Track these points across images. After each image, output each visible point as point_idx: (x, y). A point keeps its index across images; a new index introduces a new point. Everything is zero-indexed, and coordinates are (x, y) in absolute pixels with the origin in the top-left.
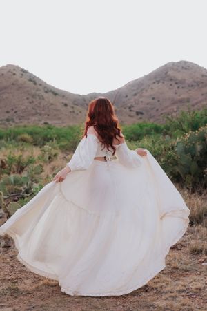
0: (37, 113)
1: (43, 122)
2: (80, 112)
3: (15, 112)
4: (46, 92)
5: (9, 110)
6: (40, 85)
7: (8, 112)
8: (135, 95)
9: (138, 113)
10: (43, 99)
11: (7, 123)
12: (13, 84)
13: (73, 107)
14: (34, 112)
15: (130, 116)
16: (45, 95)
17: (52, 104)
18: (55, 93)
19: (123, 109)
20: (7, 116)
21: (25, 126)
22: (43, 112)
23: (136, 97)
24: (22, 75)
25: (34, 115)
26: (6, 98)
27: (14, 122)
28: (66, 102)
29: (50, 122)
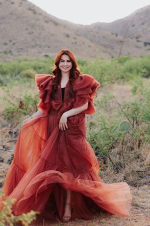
0: (37, 45)
1: (43, 54)
2: (83, 43)
3: (14, 44)
4: (47, 22)
5: (7, 42)
6: (40, 14)
7: (6, 44)
8: (143, 24)
9: (146, 44)
10: (44, 30)
11: (5, 56)
12: (11, 14)
13: (75, 38)
14: (33, 44)
15: (137, 47)
16: (46, 25)
17: (52, 35)
18: (56, 23)
19: (130, 39)
20: (5, 48)
21: (26, 60)
22: (43, 44)
23: (144, 26)
24: (21, 3)
25: (33, 47)
26: (4, 28)
27: (12, 54)
28: (67, 32)
29: (50, 55)
